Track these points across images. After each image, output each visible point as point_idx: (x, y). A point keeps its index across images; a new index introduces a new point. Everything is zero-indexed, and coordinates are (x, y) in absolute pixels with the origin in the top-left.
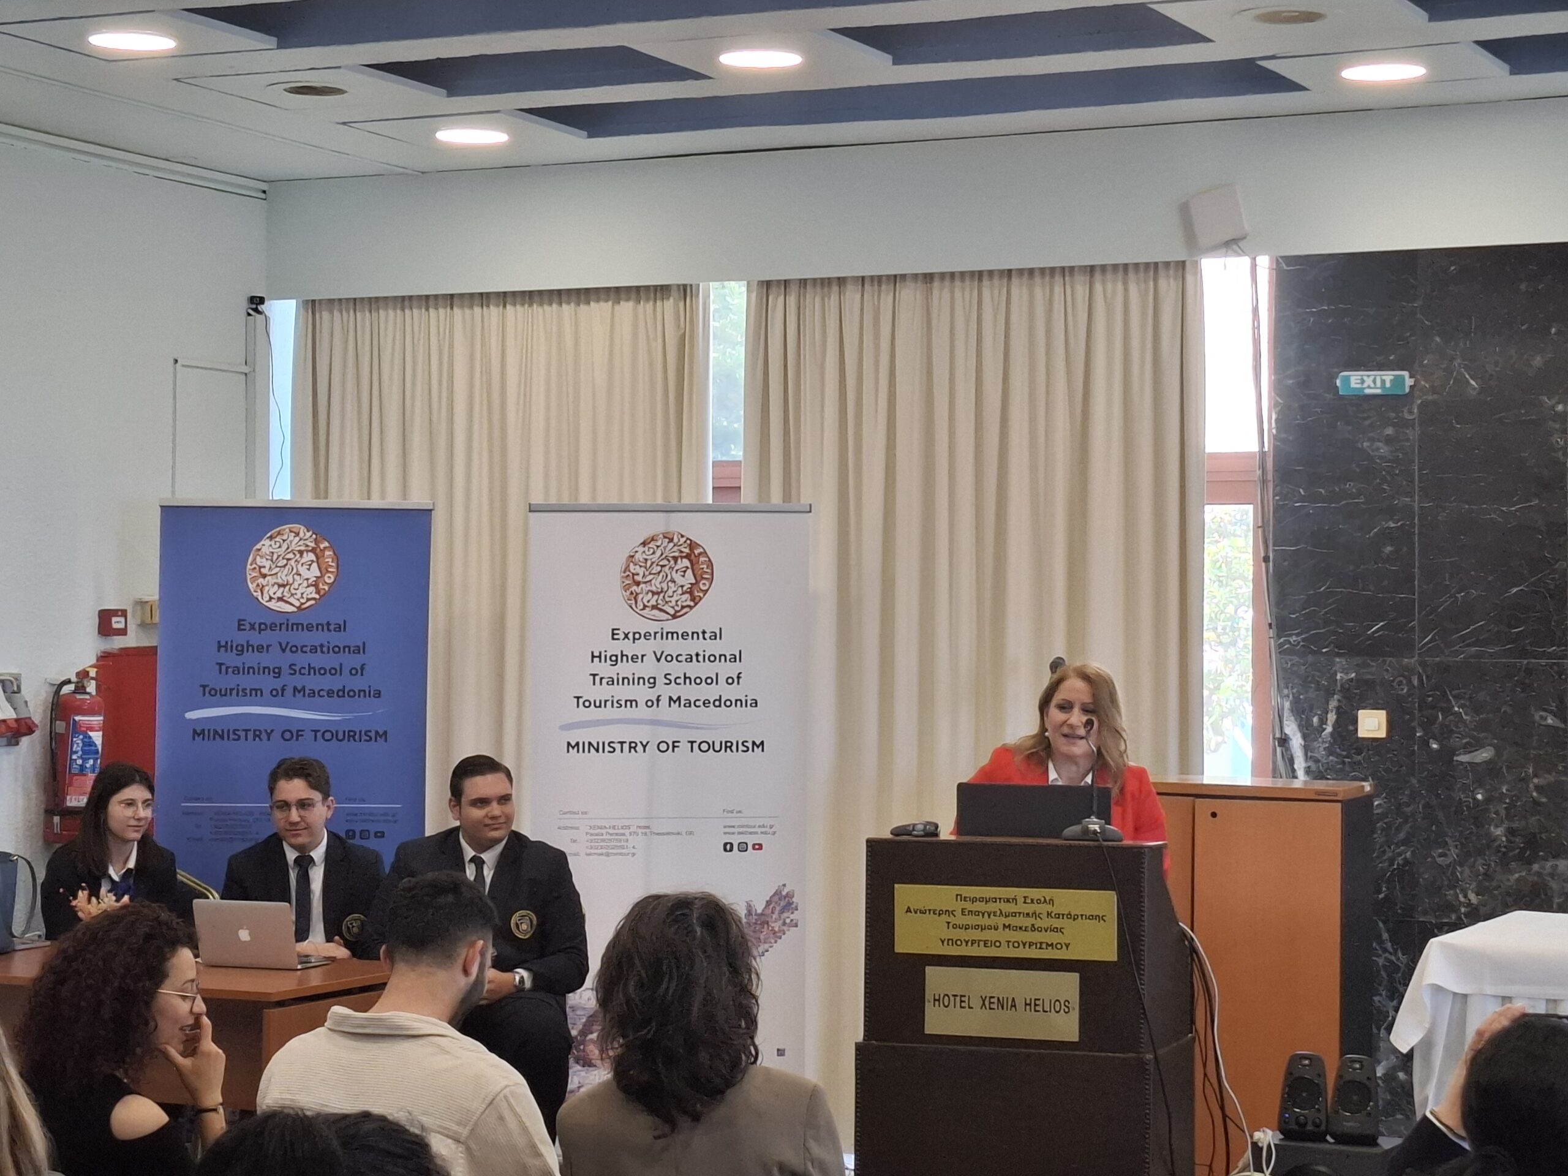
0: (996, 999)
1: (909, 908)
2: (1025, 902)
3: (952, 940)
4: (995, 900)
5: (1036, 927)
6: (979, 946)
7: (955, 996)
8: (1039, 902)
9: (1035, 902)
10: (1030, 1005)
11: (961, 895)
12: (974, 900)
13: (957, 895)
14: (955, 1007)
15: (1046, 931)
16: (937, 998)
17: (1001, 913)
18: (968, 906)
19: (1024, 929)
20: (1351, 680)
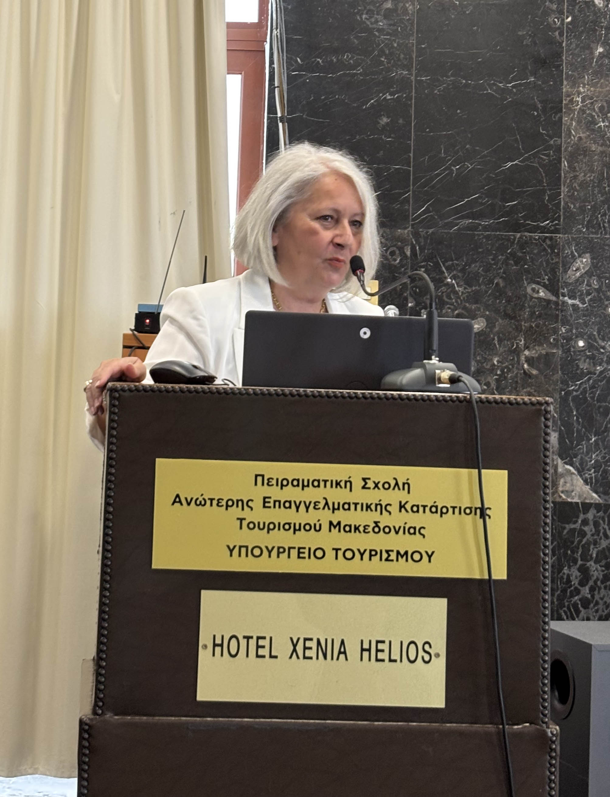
0: (315, 641)
1: (178, 496)
2: (364, 487)
3: (247, 547)
4: (316, 483)
5: (381, 526)
6: (289, 557)
7: (248, 638)
8: (386, 486)
9: (380, 485)
10: (369, 650)
11: (263, 476)
12: (282, 484)
13: (256, 476)
14: (247, 656)
15: (397, 533)
16: (218, 641)
17: (327, 503)
18: (275, 493)
19: (361, 529)
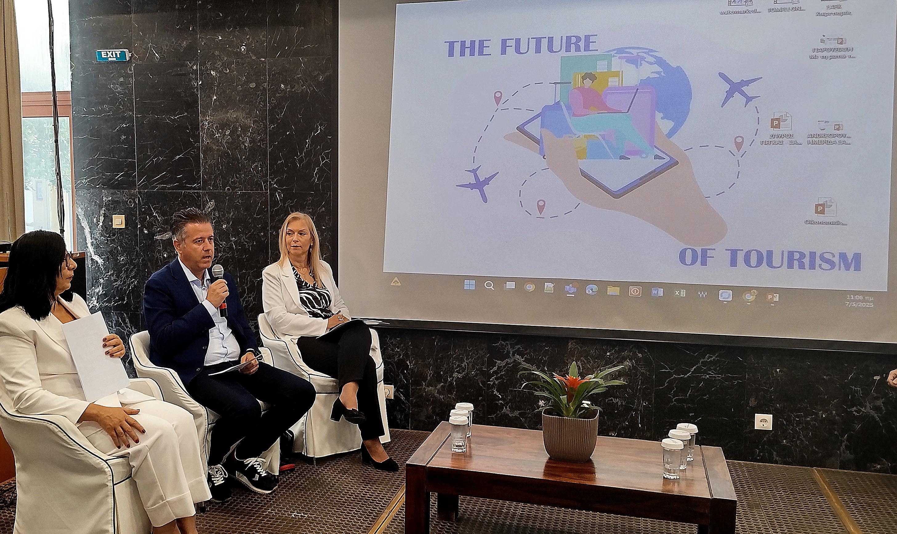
20: (109, 201)
